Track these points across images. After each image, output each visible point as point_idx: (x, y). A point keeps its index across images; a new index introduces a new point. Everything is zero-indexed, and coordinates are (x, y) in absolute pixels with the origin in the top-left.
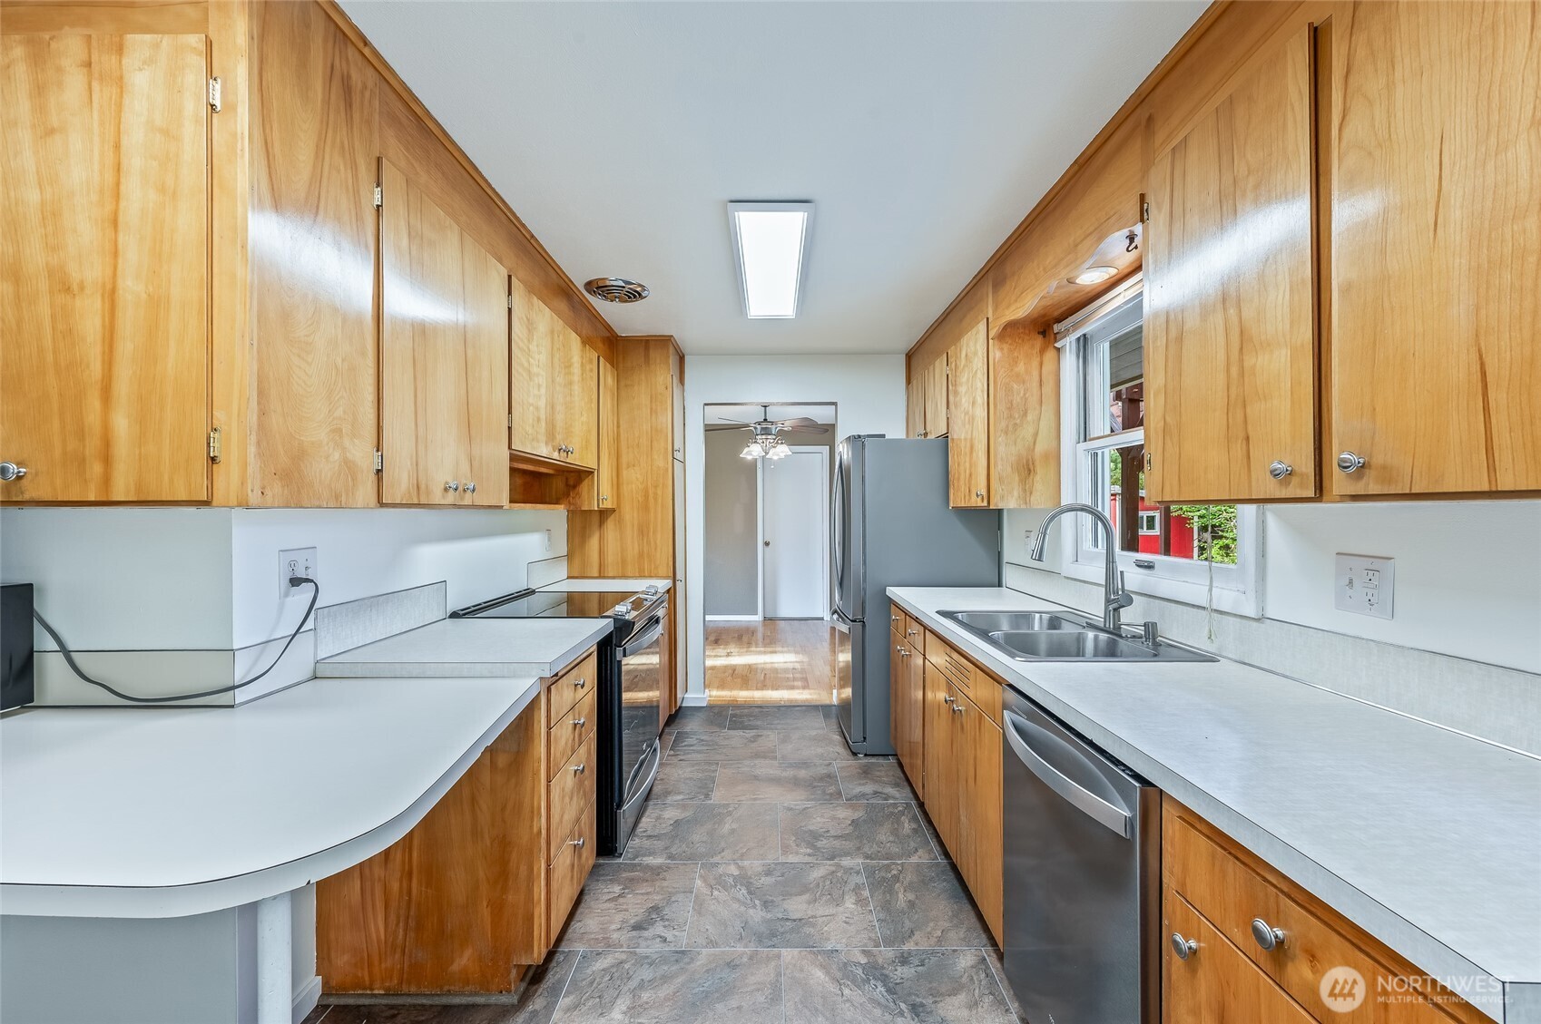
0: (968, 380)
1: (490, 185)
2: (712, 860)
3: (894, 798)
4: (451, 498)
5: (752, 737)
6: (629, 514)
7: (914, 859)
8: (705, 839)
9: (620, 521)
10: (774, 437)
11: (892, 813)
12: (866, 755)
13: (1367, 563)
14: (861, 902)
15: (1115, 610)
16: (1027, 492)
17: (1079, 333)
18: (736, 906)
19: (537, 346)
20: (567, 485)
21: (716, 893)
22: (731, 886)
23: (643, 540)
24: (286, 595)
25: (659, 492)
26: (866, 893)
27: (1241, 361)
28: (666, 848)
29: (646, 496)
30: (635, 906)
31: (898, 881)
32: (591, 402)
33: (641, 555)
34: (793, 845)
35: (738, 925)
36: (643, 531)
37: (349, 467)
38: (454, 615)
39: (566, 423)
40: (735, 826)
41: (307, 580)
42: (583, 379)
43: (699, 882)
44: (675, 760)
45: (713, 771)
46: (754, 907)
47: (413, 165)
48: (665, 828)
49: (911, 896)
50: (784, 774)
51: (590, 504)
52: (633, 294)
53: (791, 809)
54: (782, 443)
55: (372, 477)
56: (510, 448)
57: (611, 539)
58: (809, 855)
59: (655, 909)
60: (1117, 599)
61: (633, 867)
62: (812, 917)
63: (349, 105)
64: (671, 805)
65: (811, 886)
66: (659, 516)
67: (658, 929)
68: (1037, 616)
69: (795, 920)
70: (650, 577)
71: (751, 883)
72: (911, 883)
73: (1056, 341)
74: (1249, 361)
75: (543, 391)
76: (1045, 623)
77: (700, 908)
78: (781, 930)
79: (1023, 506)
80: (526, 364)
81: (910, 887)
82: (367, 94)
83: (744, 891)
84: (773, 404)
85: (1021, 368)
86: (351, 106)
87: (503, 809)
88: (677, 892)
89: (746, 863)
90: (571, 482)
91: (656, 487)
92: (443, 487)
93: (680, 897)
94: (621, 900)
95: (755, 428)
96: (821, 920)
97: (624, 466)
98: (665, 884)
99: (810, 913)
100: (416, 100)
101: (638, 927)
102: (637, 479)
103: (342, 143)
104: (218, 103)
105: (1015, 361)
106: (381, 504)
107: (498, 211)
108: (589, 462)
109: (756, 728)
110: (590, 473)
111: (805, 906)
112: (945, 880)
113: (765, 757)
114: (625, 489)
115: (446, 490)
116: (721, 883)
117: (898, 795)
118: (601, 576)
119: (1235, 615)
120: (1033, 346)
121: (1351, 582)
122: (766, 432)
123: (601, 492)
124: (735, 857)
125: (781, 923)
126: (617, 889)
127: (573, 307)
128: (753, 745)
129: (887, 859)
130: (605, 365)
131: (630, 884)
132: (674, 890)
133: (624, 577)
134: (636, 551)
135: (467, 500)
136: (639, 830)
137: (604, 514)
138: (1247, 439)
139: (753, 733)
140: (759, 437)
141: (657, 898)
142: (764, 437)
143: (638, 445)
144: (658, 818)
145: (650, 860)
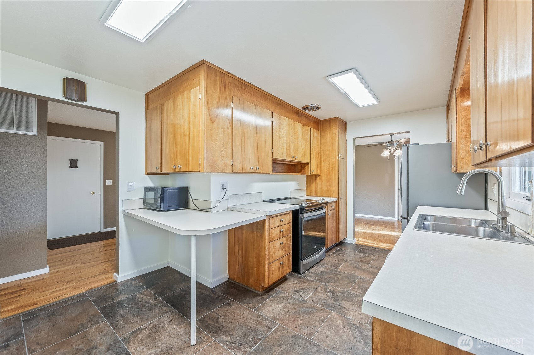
1: (265, 91)
2: (326, 284)
4: (252, 171)
5: (364, 256)
6: (324, 176)
8: (328, 278)
9: (321, 179)
10: (395, 147)
18: (326, 297)
19: (283, 129)
20: (301, 167)
21: (322, 292)
22: (328, 292)
23: (328, 184)
24: (221, 191)
25: (334, 169)
28: (315, 277)
29: (329, 171)
30: (298, 286)
32: (307, 142)
33: (328, 189)
34: (356, 288)
35: (324, 301)
36: (328, 181)
37: (225, 164)
38: (264, 201)
39: (295, 150)
40: (340, 278)
41: (225, 188)
42: (303, 136)
43: (319, 287)
44: (333, 256)
45: (343, 262)
46: (332, 299)
47: (242, 95)
48: (318, 272)
50: (369, 269)
51: (308, 173)
52: (316, 108)
53: (363, 279)
54: (399, 149)
55: (231, 166)
56: (272, 158)
57: (319, 184)
58: (360, 293)
59: (303, 289)
61: (303, 278)
62: (348, 308)
63: (225, 88)
64: (323, 267)
66: (333, 177)
67: (301, 294)
69: (342, 307)
70: (330, 197)
71: (335, 293)
75: (285, 141)
77: (315, 293)
78: (336, 307)
80: (278, 135)
82: (230, 84)
83: (331, 294)
86: (226, 88)
87: (259, 246)
88: (311, 288)
89: (337, 288)
90: (303, 167)
91: (332, 167)
92: (250, 168)
93: (311, 289)
94: (296, 284)
95: (387, 144)
96: (351, 310)
97: (323, 161)
98: (309, 285)
100: (242, 80)
101: (296, 291)
102: (326, 165)
103: (224, 97)
104: (201, 98)
106: (233, 172)
107: (269, 97)
108: (306, 160)
109: (368, 254)
110: (308, 164)
111: (348, 305)
113: (365, 263)
114: (323, 169)
115: (251, 169)
116: (326, 290)
118: (315, 196)
123: (313, 169)
124: (334, 285)
125: (337, 306)
126: (296, 281)
127: (299, 115)
128: (363, 258)
130: (314, 131)
131: (300, 282)
132: (311, 287)
133: (322, 196)
134: (326, 188)
135: (257, 171)
136: (310, 270)
137: (316, 176)
139: (365, 255)
140: (388, 147)
141: (305, 287)
142: (390, 147)
143: (327, 154)
144: (317, 269)
145: (309, 278)
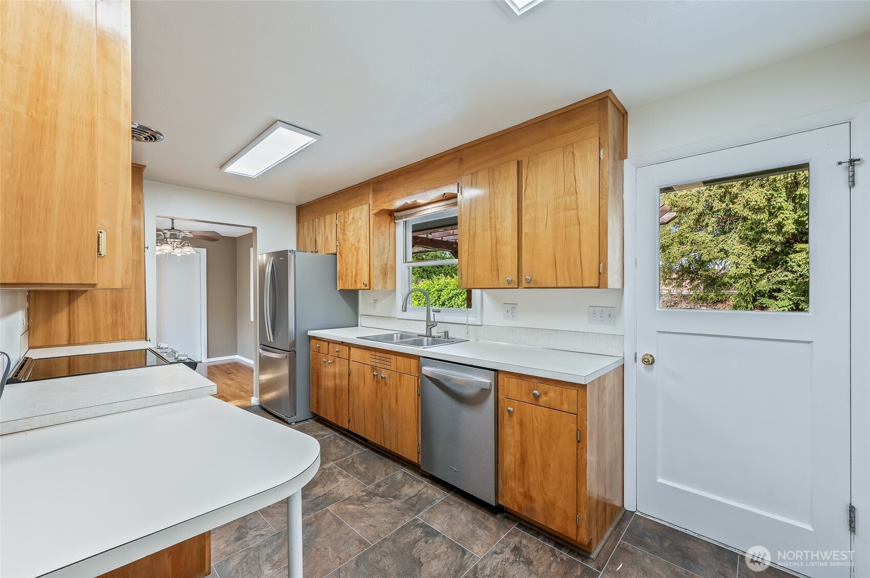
0: (355, 230)
3: (326, 435)
7: (354, 454)
9: (91, 300)
10: (181, 241)
11: (331, 441)
12: (296, 422)
13: (512, 306)
14: (344, 477)
15: (430, 328)
16: (385, 283)
17: (405, 220)
23: (116, 312)
26: (345, 473)
27: (496, 247)
30: (226, 533)
31: (354, 463)
33: (114, 324)
36: (116, 306)
49: (364, 466)
52: (151, 138)
54: (188, 246)
57: (81, 313)
59: (241, 527)
60: (430, 325)
62: (329, 491)
65: (318, 481)
66: (132, 295)
67: (252, 533)
68: (395, 335)
69: (323, 496)
70: (125, 340)
72: (360, 462)
73: (395, 220)
74: (499, 247)
76: (399, 338)
77: (268, 515)
78: (319, 502)
79: (384, 289)
81: (361, 464)
84: (178, 219)
85: (383, 229)
96: (334, 490)
99: (328, 490)
101: (238, 539)
105: (380, 227)
111: (322, 489)
112: (372, 455)
117: (327, 434)
118: (70, 343)
119: (473, 325)
120: (386, 221)
121: (508, 311)
122: (174, 236)
125: (318, 499)
129: (343, 458)
133: (96, 341)
134: (109, 322)
138: (498, 270)
140: (169, 239)
142: (172, 240)
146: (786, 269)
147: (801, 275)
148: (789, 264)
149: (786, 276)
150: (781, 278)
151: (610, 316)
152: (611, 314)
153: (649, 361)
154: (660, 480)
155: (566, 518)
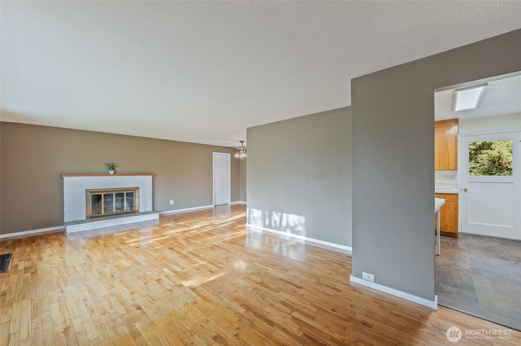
146: (476, 162)
147: (482, 165)
148: (477, 159)
149: (475, 165)
150: (473, 166)
151: (452, 178)
152: (453, 177)
153: (465, 190)
154: (469, 223)
155: (452, 228)
